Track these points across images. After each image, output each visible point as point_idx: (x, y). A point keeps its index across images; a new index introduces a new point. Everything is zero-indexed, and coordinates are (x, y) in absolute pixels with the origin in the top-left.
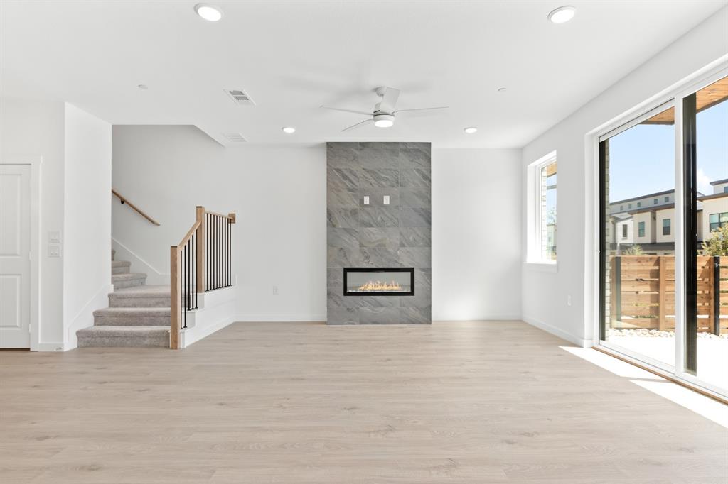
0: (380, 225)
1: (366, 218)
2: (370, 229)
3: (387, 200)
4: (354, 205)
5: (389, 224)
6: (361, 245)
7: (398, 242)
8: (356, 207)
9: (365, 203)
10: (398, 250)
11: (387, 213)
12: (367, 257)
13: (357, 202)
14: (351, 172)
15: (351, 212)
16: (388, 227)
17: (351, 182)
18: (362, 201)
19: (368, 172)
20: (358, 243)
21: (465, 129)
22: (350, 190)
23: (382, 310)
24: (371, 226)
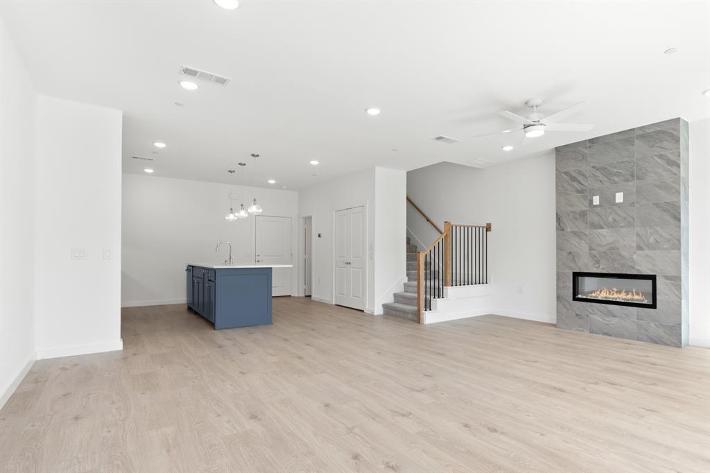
0: (612, 226)
1: (596, 219)
2: (600, 230)
3: (619, 198)
4: (583, 206)
5: (622, 225)
6: (591, 249)
7: (634, 245)
8: (585, 209)
9: (594, 204)
10: (635, 253)
11: (619, 212)
12: (598, 262)
13: (586, 203)
14: (580, 172)
15: (580, 215)
16: (622, 227)
17: (580, 183)
18: (591, 201)
19: (597, 169)
20: (587, 246)
21: (704, 93)
22: (578, 191)
23: (615, 320)
24: (602, 228)
